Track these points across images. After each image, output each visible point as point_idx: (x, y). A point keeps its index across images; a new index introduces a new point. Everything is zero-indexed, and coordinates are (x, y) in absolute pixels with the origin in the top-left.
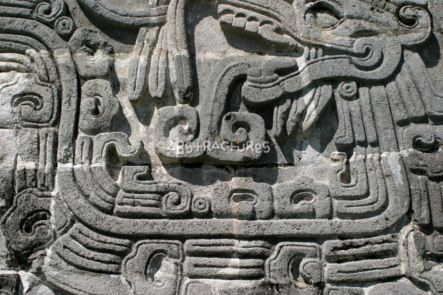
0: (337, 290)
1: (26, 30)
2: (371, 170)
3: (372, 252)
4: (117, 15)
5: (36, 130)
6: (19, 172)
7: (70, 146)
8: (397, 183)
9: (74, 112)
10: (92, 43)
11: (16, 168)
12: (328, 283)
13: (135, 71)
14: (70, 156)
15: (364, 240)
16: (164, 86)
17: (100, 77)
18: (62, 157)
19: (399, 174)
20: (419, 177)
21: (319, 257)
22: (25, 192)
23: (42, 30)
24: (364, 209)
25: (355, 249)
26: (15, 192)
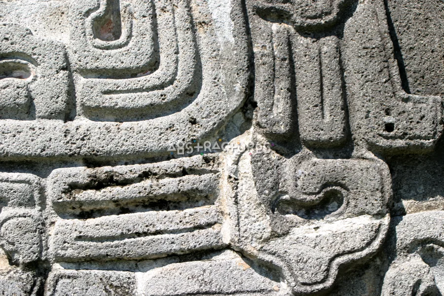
0: (75, 277)
2: (163, 10)
3: (155, 196)
8: (220, 39)
12: (57, 261)
15: (139, 168)
19: (227, 19)
20: (275, 27)
21: (40, 204)
24: (143, 100)
25: (118, 188)
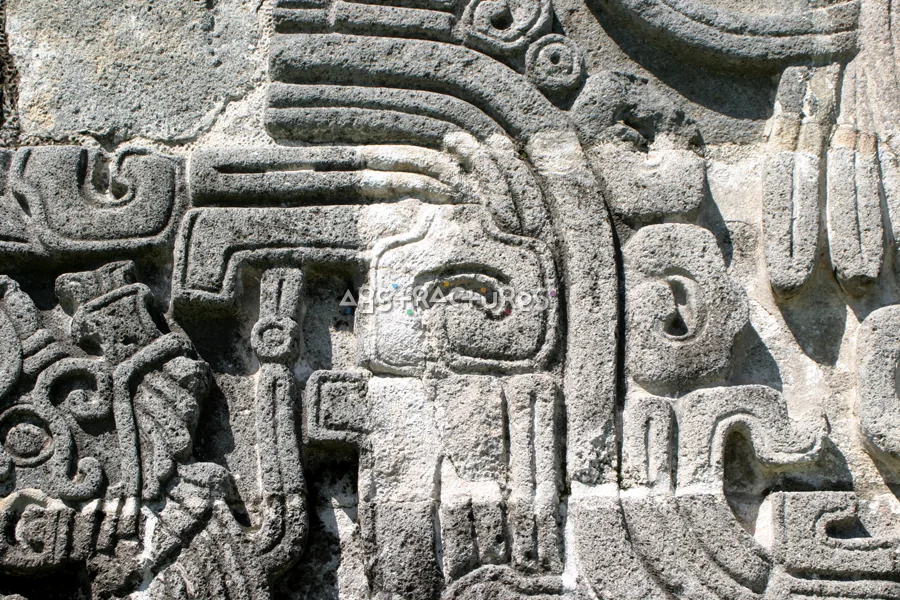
1: (441, 73)
4: (713, 30)
5: (495, 381)
6: (452, 512)
7: (607, 431)
9: (613, 325)
10: (641, 115)
11: (439, 501)
13: (788, 197)
14: (608, 463)
16: (880, 242)
17: (678, 217)
18: (586, 466)
22: (478, 577)
23: (487, 75)
26: (442, 577)
